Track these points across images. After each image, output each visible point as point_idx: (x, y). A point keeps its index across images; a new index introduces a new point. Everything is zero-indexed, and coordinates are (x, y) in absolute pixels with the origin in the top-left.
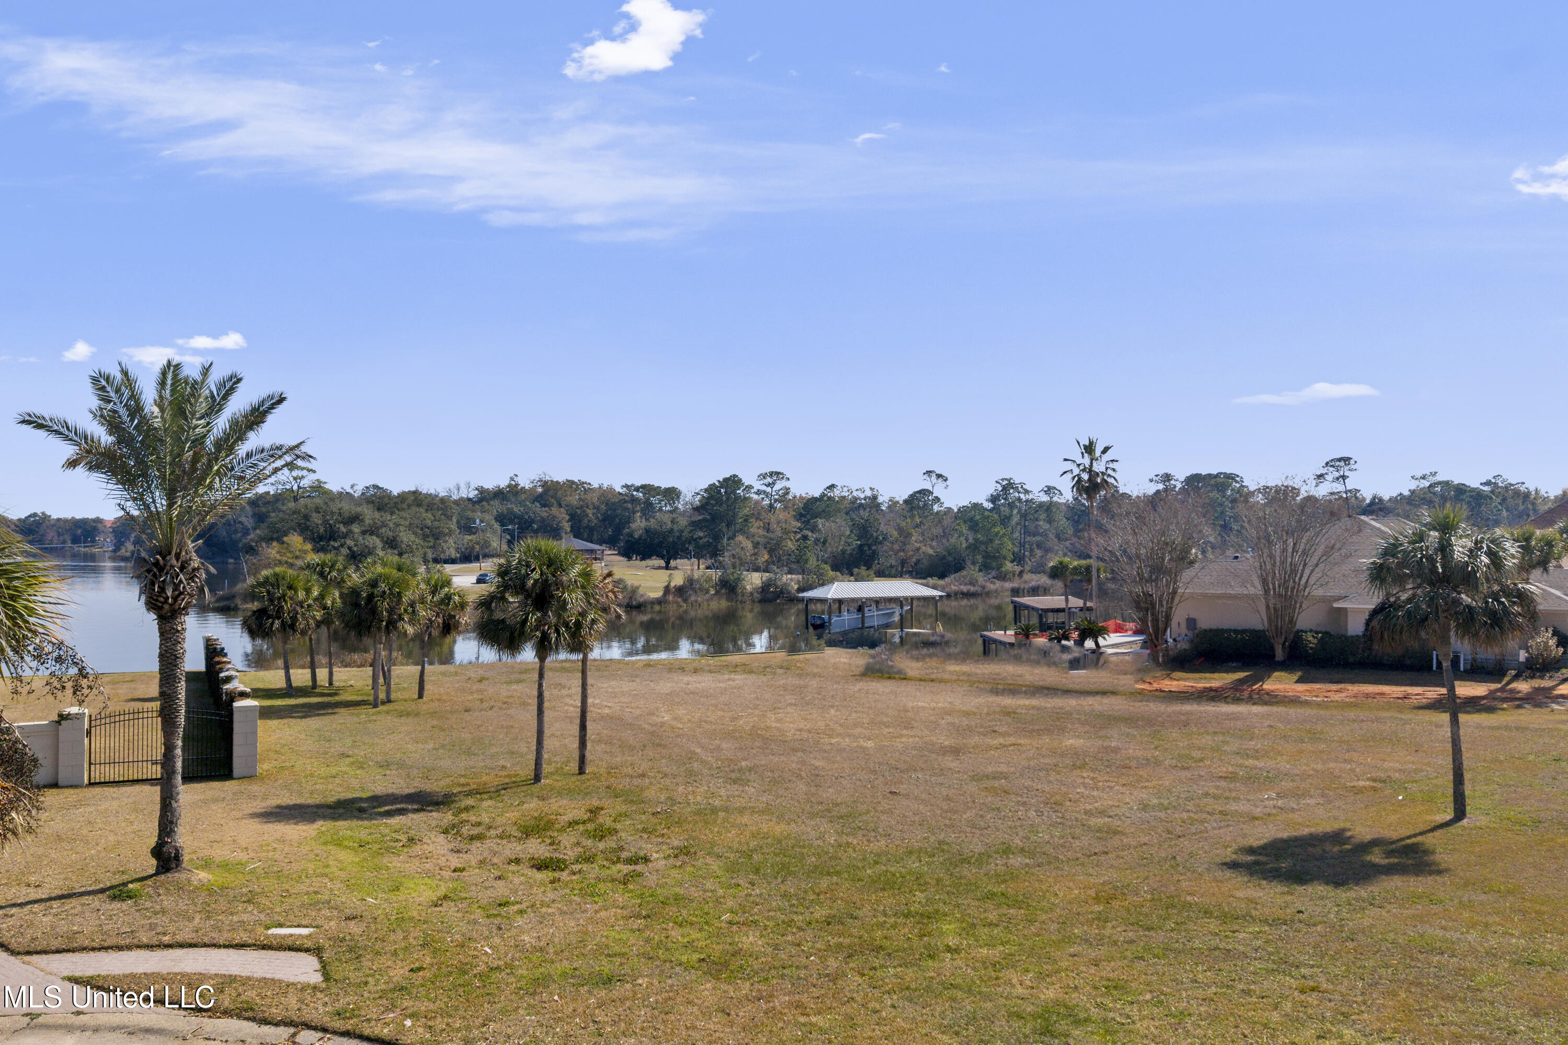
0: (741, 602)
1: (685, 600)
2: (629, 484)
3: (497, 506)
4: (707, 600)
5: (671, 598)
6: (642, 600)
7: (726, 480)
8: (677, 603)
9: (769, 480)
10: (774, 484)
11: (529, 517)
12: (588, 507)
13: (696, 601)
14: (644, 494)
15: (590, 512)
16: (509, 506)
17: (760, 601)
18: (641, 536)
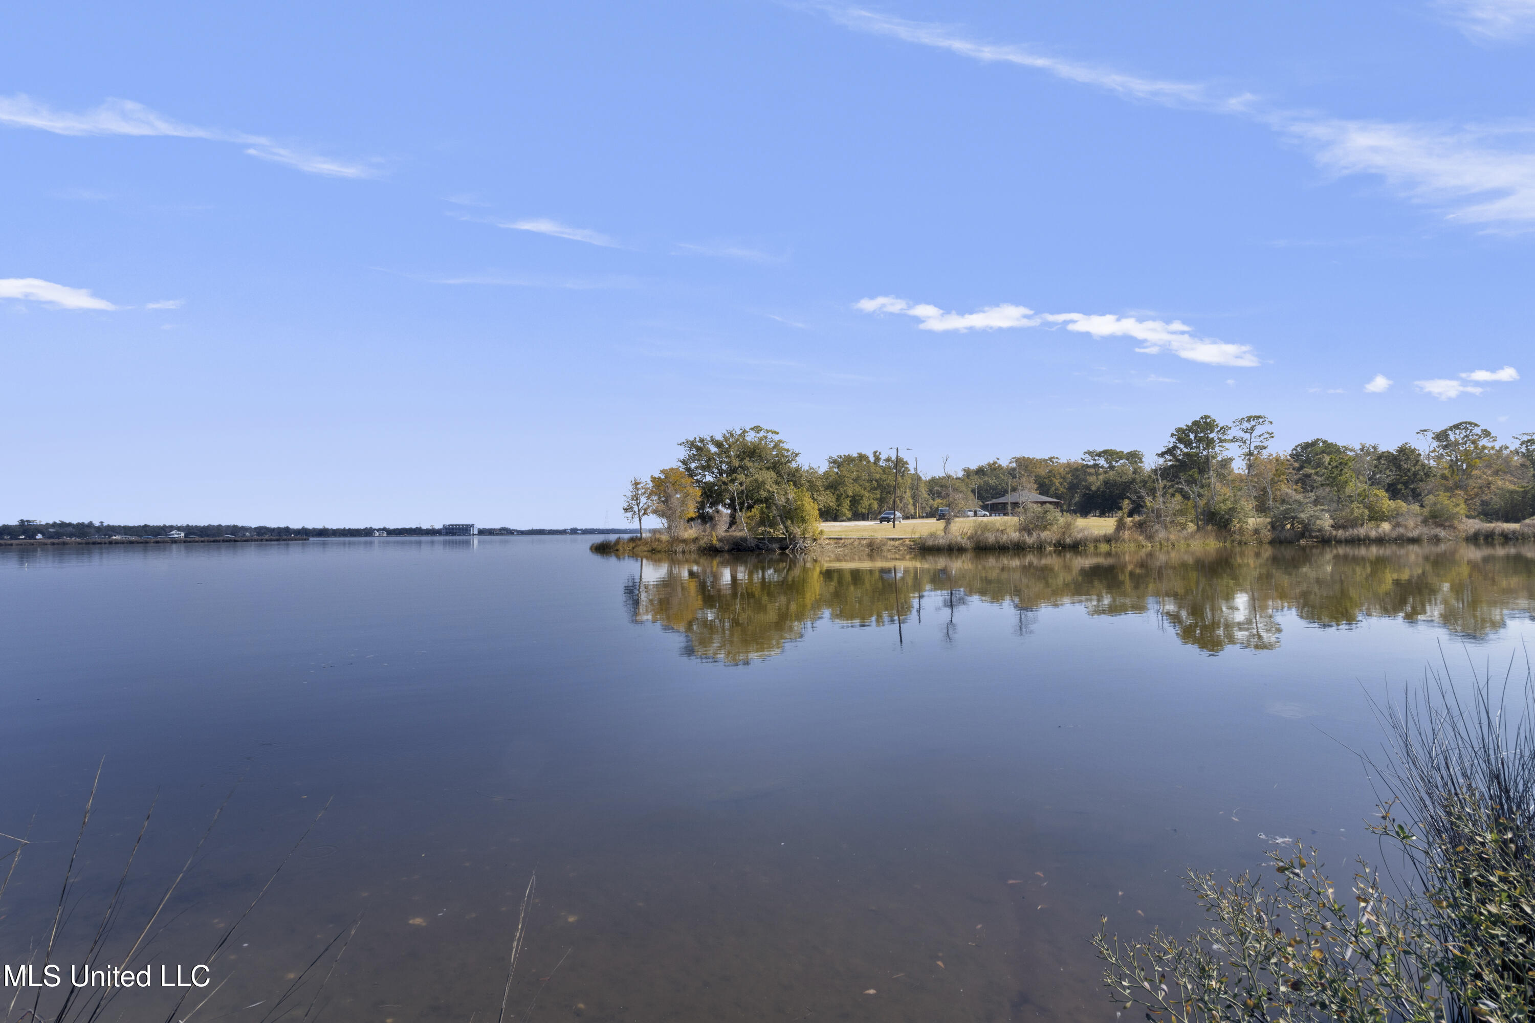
0: (1240, 543)
1: (1150, 538)
2: (1091, 450)
3: (976, 482)
4: (1186, 539)
5: (1126, 534)
6: (1079, 536)
7: (1196, 423)
8: (1136, 541)
9: (1246, 425)
10: (1253, 429)
11: (1003, 487)
13: (1168, 540)
14: (1106, 460)
15: (1057, 482)
16: (986, 479)
17: (1272, 543)
18: (1099, 488)
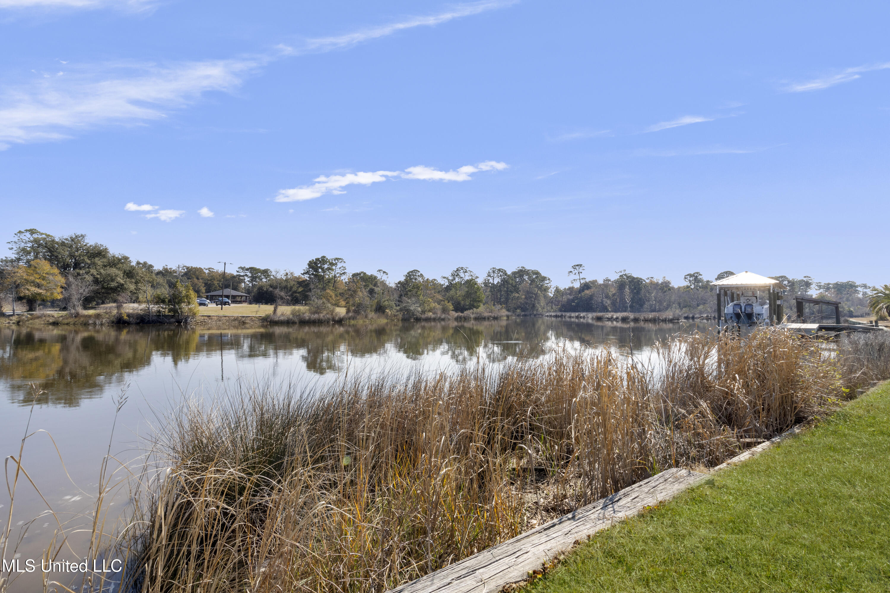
12: (214, 280)
